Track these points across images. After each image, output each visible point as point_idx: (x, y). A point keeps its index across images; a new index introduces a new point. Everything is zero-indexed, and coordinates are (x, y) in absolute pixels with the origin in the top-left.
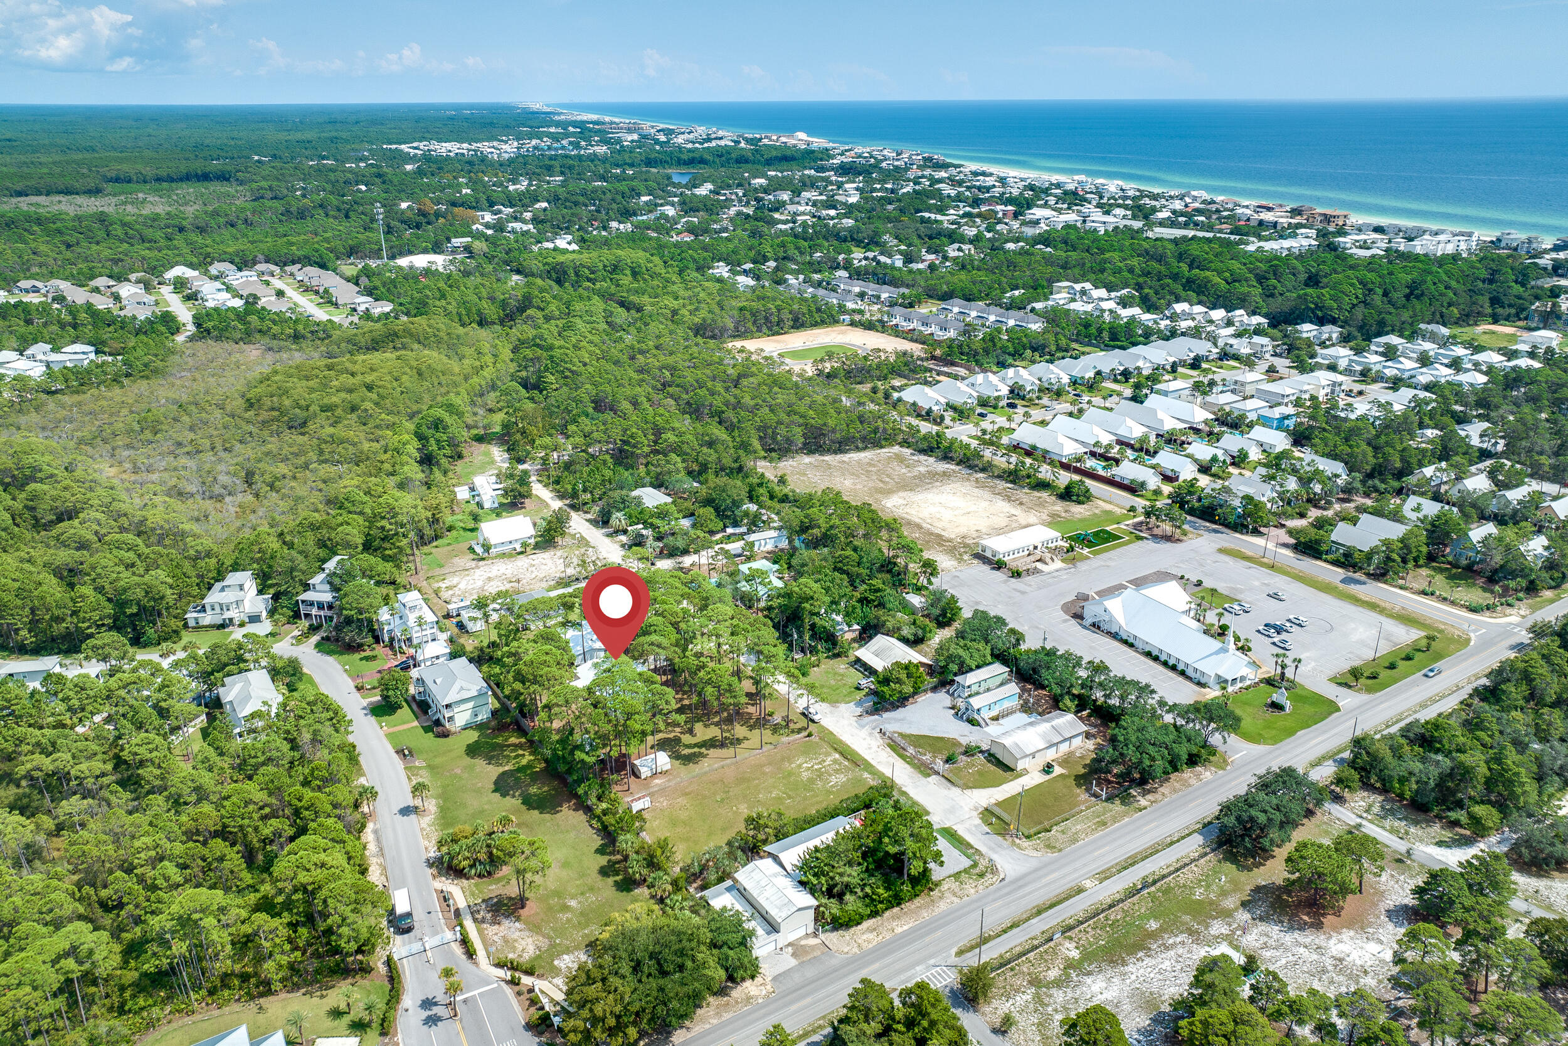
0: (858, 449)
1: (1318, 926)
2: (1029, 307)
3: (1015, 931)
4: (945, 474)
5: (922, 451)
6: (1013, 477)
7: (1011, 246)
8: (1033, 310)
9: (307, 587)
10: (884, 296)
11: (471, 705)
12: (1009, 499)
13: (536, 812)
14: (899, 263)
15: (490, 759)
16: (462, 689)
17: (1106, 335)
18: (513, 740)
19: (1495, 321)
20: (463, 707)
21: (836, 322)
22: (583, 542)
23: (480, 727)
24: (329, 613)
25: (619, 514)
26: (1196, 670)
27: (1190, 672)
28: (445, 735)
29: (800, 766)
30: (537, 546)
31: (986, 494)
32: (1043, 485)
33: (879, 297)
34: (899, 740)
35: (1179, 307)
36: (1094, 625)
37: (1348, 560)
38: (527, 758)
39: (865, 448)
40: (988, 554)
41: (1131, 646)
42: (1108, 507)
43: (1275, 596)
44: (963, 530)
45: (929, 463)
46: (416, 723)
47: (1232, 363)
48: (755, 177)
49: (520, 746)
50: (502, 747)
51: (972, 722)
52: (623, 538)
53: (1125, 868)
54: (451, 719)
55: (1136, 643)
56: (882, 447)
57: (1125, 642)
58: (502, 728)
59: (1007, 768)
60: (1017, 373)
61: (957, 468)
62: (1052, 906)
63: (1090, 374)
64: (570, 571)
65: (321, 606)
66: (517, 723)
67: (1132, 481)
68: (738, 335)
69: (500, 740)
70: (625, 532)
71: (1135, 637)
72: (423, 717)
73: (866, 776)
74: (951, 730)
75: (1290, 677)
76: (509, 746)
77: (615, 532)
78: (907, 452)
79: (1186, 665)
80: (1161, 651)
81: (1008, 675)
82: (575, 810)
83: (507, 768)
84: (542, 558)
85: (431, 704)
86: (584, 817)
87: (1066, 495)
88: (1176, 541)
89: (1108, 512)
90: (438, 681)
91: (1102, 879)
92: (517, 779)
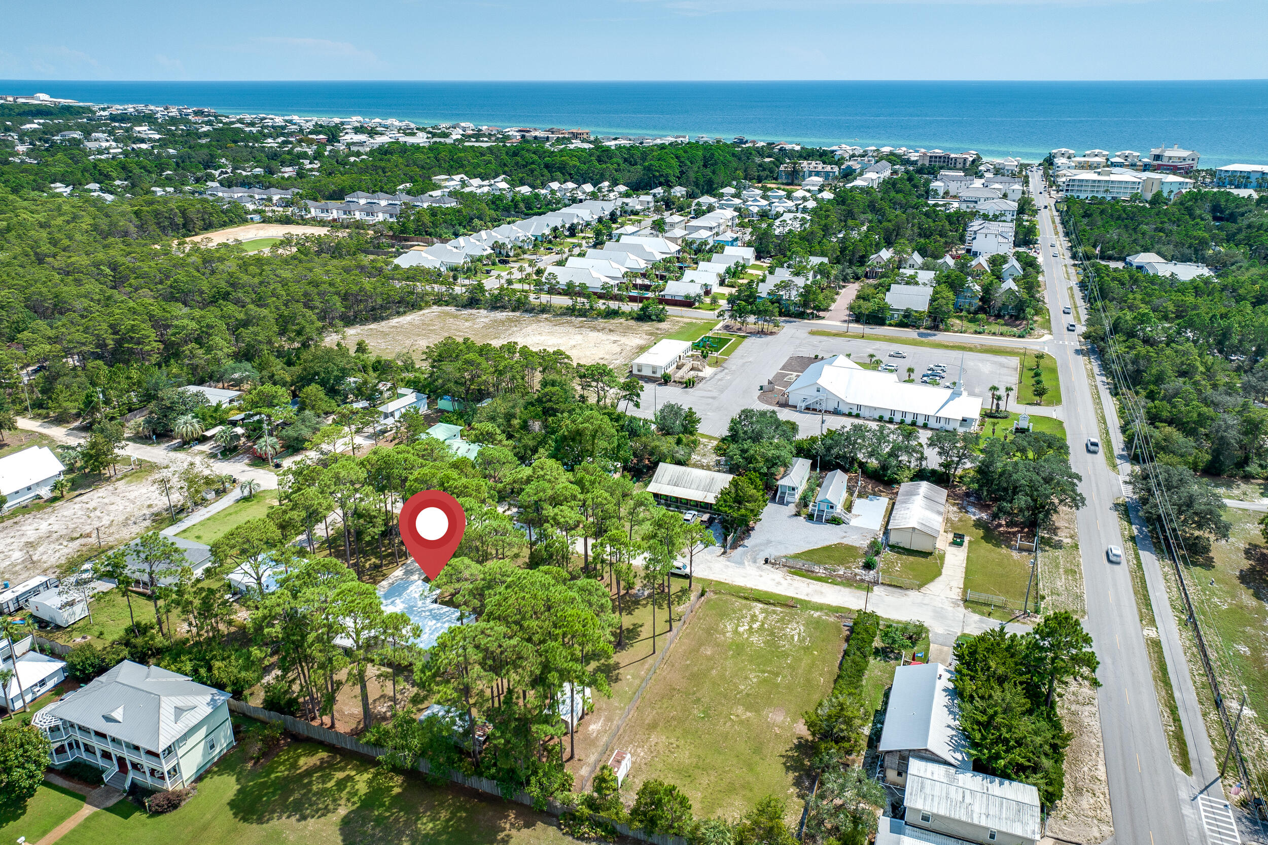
0: (399, 314)
4: (510, 320)
5: (465, 306)
7: (352, 159)
10: (275, 198)
11: (203, 732)
12: (594, 329)
15: (300, 810)
16: (179, 711)
17: (522, 205)
18: (305, 762)
20: (191, 742)
21: (247, 221)
22: (143, 468)
23: (224, 764)
26: (938, 419)
27: (932, 423)
28: (173, 803)
29: (736, 632)
31: (572, 330)
32: (612, 314)
33: (270, 200)
34: (791, 563)
35: (555, 185)
36: (807, 408)
38: (362, 782)
39: (405, 312)
40: (647, 372)
41: (857, 415)
42: (687, 321)
43: (898, 355)
45: (484, 314)
46: (88, 810)
47: (632, 217)
48: (22, 124)
49: (325, 768)
50: (301, 779)
51: (836, 521)
52: (206, 447)
53: (1148, 604)
54: (175, 770)
55: (862, 413)
56: (421, 309)
57: (848, 414)
58: (270, 749)
60: (490, 236)
61: (518, 314)
62: (1164, 672)
63: (547, 231)
64: (177, 498)
66: (287, 733)
67: (687, 297)
69: (282, 772)
70: (203, 440)
71: (859, 407)
72: (95, 793)
73: (816, 614)
74: (825, 536)
75: (1002, 408)
76: (309, 773)
77: (186, 443)
78: (451, 309)
79: (927, 417)
80: (893, 412)
81: (813, 467)
82: (528, 825)
83: (342, 811)
84: (96, 497)
85: (100, 762)
86: (552, 831)
87: (643, 317)
88: (772, 333)
89: (691, 323)
90: (118, 714)
91: (1152, 622)
92: (379, 821)
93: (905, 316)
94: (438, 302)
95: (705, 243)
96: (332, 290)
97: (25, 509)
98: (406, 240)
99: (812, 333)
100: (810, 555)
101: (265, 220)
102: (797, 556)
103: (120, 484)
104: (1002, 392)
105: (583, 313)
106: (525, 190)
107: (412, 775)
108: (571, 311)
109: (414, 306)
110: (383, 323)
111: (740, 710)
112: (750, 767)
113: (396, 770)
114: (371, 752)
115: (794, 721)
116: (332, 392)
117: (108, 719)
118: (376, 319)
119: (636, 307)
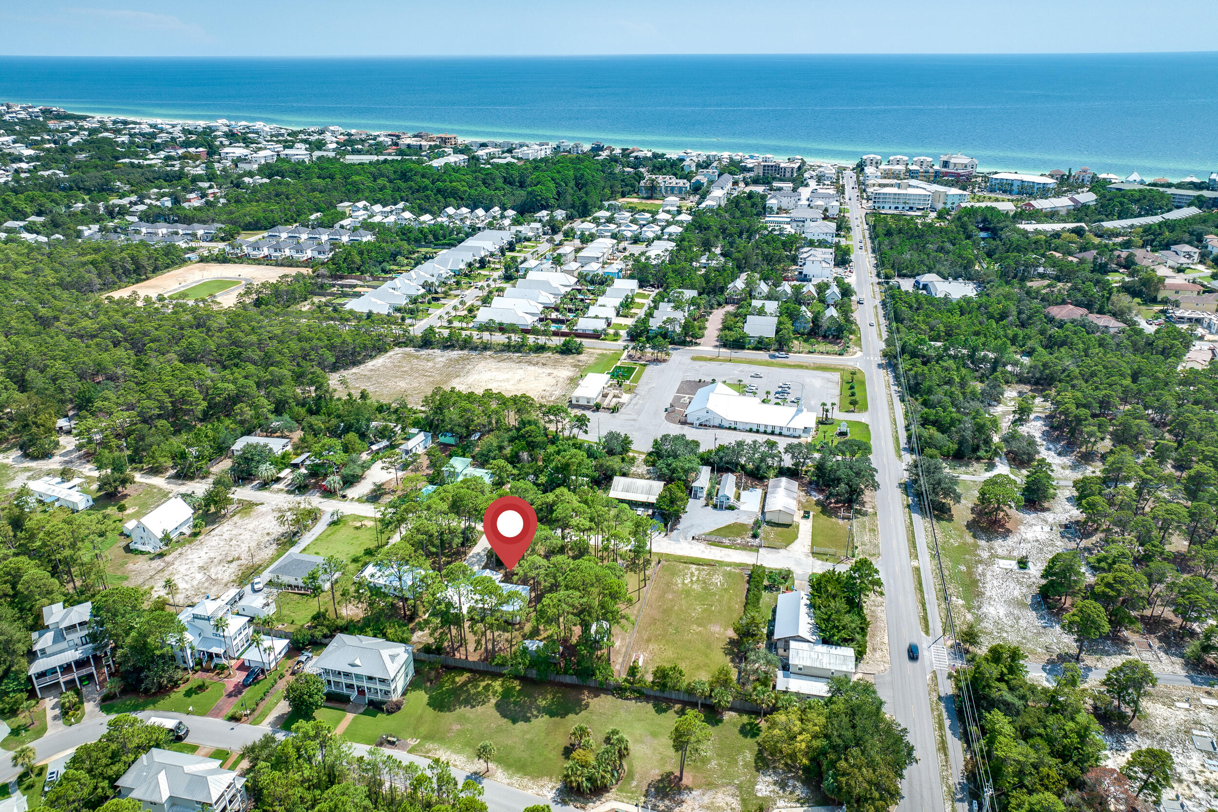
0: (372, 357)
2: (337, 226)
3: (927, 606)
4: (462, 358)
7: (247, 180)
8: (342, 227)
9: (31, 655)
10: (200, 232)
11: (403, 669)
12: (530, 363)
13: (571, 716)
14: (169, 204)
15: (469, 703)
16: (393, 657)
18: (460, 680)
20: (399, 675)
24: (84, 672)
26: (789, 429)
27: (785, 432)
28: (398, 707)
29: (683, 583)
30: (206, 522)
31: (513, 365)
32: (540, 349)
33: (194, 235)
34: (708, 538)
35: (450, 210)
36: (700, 425)
37: (761, 345)
38: (497, 685)
39: (375, 355)
40: (583, 402)
41: (735, 429)
42: (599, 351)
43: (757, 376)
45: (439, 354)
46: (350, 716)
47: (526, 243)
49: (472, 681)
50: (461, 688)
51: (731, 508)
52: (282, 486)
53: (915, 547)
54: (395, 690)
55: (738, 427)
57: (730, 428)
58: (438, 674)
59: (786, 525)
60: (414, 275)
61: (465, 352)
62: (920, 584)
63: (461, 266)
66: (442, 665)
67: (594, 331)
69: (447, 686)
70: (278, 480)
71: (736, 423)
72: (348, 707)
73: (728, 569)
74: (725, 518)
75: (830, 416)
76: (465, 684)
77: (264, 485)
78: (410, 350)
79: (781, 428)
80: (759, 425)
81: (712, 471)
82: (596, 696)
83: (493, 701)
84: (224, 529)
85: (345, 691)
86: (610, 697)
87: (566, 350)
88: (665, 361)
89: (602, 354)
90: (358, 662)
91: (916, 557)
92: (515, 703)
93: (759, 342)
94: (398, 344)
95: (597, 275)
97: (179, 543)
98: (342, 278)
99: (694, 359)
100: (718, 532)
101: (203, 260)
102: (711, 533)
103: (236, 518)
104: (829, 407)
105: (518, 348)
106: (426, 218)
107: (523, 679)
108: (508, 348)
109: (380, 349)
110: (362, 367)
111: (695, 627)
112: (706, 656)
113: (516, 677)
114: (498, 670)
115: (725, 630)
117: (353, 665)
118: (355, 363)
119: (557, 341)
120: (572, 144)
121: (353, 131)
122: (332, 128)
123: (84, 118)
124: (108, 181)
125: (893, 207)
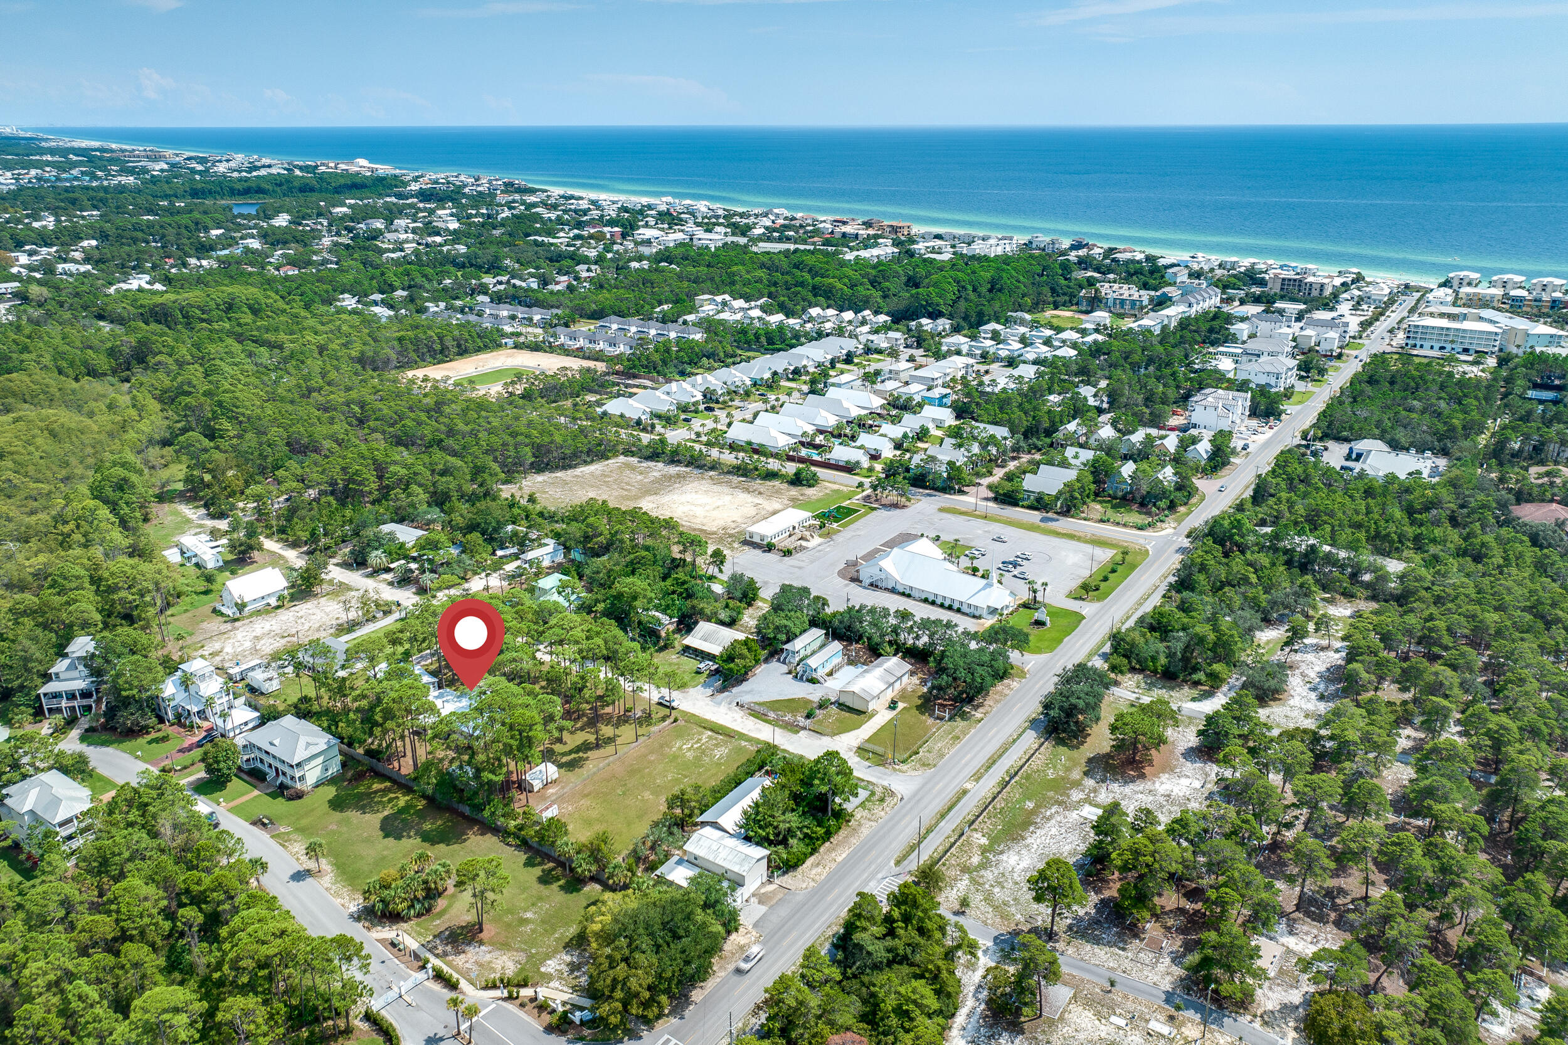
0: (586, 463)
1: (1142, 776)
2: (681, 320)
3: (932, 835)
4: (678, 476)
5: (648, 458)
6: (741, 471)
7: (634, 265)
8: (685, 323)
9: (47, 677)
10: (538, 318)
11: (320, 759)
12: (747, 490)
13: (442, 846)
14: (535, 286)
15: (363, 809)
16: (308, 744)
17: (763, 340)
18: (376, 786)
19: (1056, 308)
20: (313, 763)
21: (499, 346)
22: (343, 587)
23: (332, 781)
24: (85, 702)
25: (375, 553)
26: (970, 606)
27: (965, 609)
28: (299, 796)
29: (680, 748)
30: (293, 598)
31: (726, 489)
32: (771, 475)
33: (531, 320)
34: (757, 708)
35: (815, 311)
36: (871, 585)
37: (1040, 504)
38: (403, 800)
39: (592, 461)
40: (756, 539)
41: (909, 596)
42: (836, 487)
43: (999, 540)
44: (721, 523)
45: (658, 469)
46: (256, 793)
47: (875, 356)
49: (385, 791)
50: (369, 795)
51: (813, 681)
52: (389, 577)
53: (989, 767)
54: (302, 778)
55: (913, 593)
56: (608, 459)
57: (903, 594)
58: (359, 777)
59: (859, 712)
60: (705, 379)
61: (688, 469)
62: (950, 809)
63: (767, 375)
64: (352, 615)
65: (71, 696)
66: (372, 770)
67: (847, 462)
68: (403, 366)
69: (362, 789)
70: (388, 570)
72: (262, 785)
73: (743, 743)
74: (802, 691)
75: (1039, 599)
76: (376, 792)
77: (376, 572)
78: (634, 460)
79: (961, 603)
80: (936, 595)
81: (827, 634)
82: (482, 834)
83: (386, 813)
84: (305, 608)
85: (267, 770)
86: (495, 839)
87: (797, 481)
88: (904, 507)
89: (837, 491)
90: (276, 742)
91: (977, 780)
92: (403, 820)
93: (1036, 500)
94: (627, 452)
95: (910, 399)
96: (527, 441)
97: (258, 613)
98: (635, 377)
99: (941, 510)
100: (775, 705)
101: (517, 346)
102: (760, 704)
103: (323, 600)
104: (1038, 586)
105: (746, 472)
106: (776, 318)
107: (431, 800)
110: (569, 472)
111: (646, 794)
112: (629, 824)
113: (424, 796)
114: (411, 784)
116: (490, 540)
117: (271, 744)
118: (565, 468)
119: (796, 468)
120: (1048, 239)
121: (799, 215)
122: (776, 211)
123: (533, 191)
124: (497, 258)
125: (1437, 346)
